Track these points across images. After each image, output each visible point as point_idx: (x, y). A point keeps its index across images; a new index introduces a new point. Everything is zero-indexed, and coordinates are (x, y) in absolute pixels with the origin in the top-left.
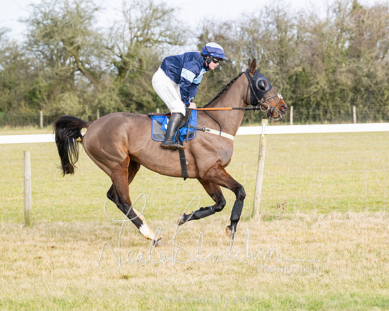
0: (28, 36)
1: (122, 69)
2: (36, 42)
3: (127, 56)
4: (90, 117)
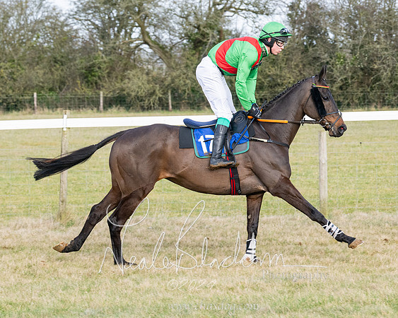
1: (198, 42)
3: (204, 28)
4: (160, 99)
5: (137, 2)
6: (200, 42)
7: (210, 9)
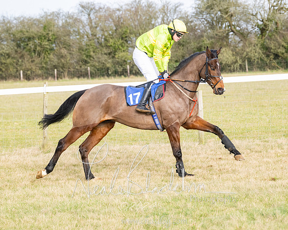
0: (195, 8)
1: (263, 30)
2: (201, 12)
3: (267, 21)
4: (240, 65)
5: (225, 7)
6: (264, 29)
7: (270, 9)
